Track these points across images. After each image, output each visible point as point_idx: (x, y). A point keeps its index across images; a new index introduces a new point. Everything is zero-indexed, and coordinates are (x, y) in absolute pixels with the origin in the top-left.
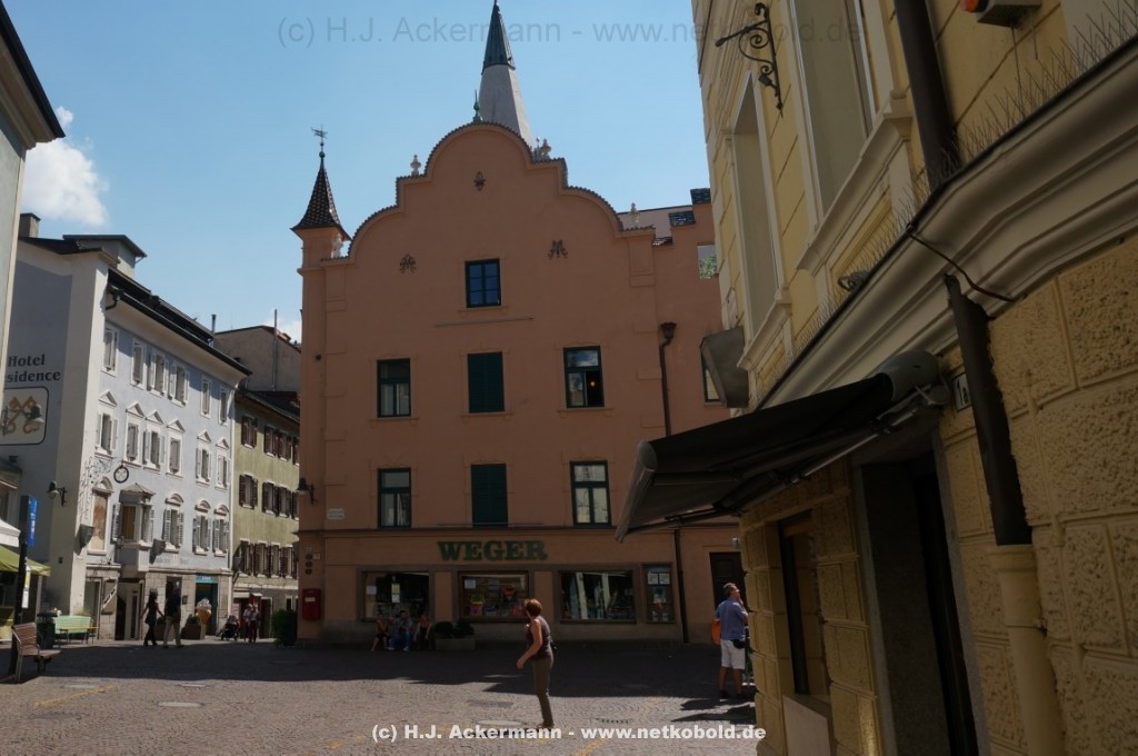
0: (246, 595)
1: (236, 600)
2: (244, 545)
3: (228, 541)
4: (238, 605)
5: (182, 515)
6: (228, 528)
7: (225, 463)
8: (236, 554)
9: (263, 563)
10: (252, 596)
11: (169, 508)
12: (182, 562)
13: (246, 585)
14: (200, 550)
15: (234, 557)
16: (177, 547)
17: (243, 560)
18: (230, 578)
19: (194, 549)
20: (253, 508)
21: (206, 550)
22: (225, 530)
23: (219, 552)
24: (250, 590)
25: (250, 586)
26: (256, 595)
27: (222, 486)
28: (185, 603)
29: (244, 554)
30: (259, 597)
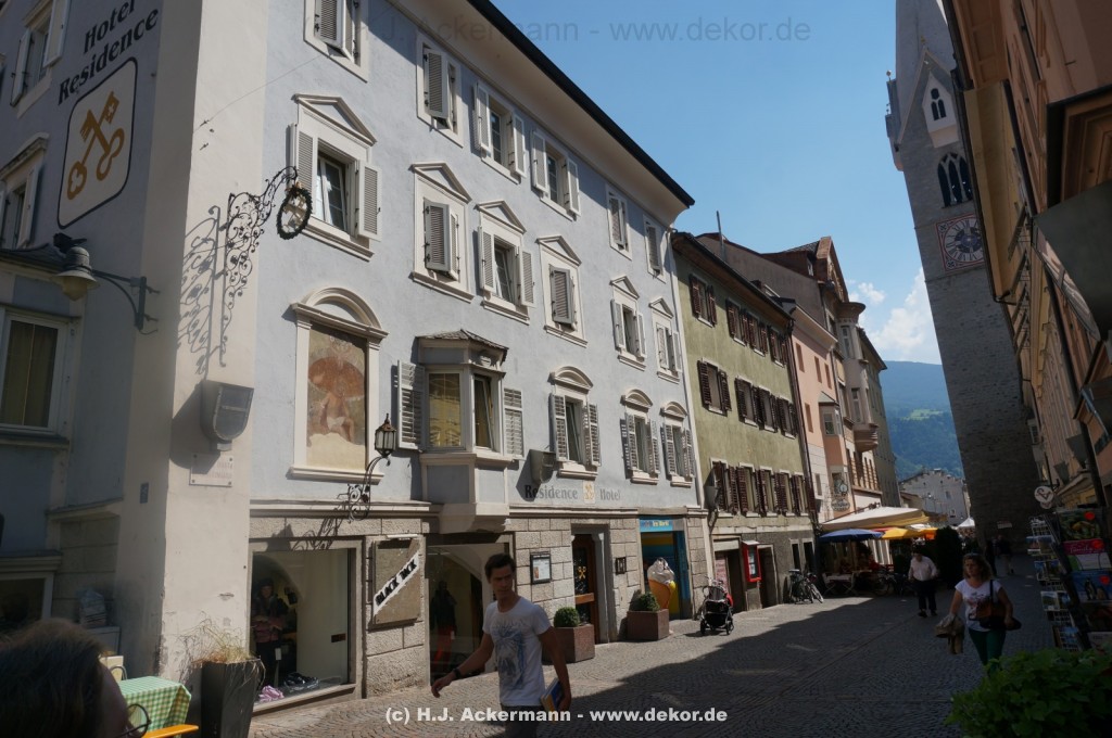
0: (734, 545)
1: (719, 555)
2: (719, 468)
3: (692, 461)
4: (723, 562)
5: (593, 409)
6: (690, 441)
7: (669, 337)
8: (709, 482)
9: (752, 495)
10: (742, 545)
11: (560, 392)
12: (604, 495)
13: (731, 531)
14: (639, 475)
15: (705, 487)
16: (590, 467)
17: (722, 490)
18: (705, 521)
19: (629, 474)
20: (725, 414)
21: (654, 475)
22: (685, 444)
23: (678, 479)
24: (739, 537)
25: (738, 531)
26: (749, 543)
27: (669, 373)
28: (622, 571)
29: (721, 482)
30: (755, 546)
